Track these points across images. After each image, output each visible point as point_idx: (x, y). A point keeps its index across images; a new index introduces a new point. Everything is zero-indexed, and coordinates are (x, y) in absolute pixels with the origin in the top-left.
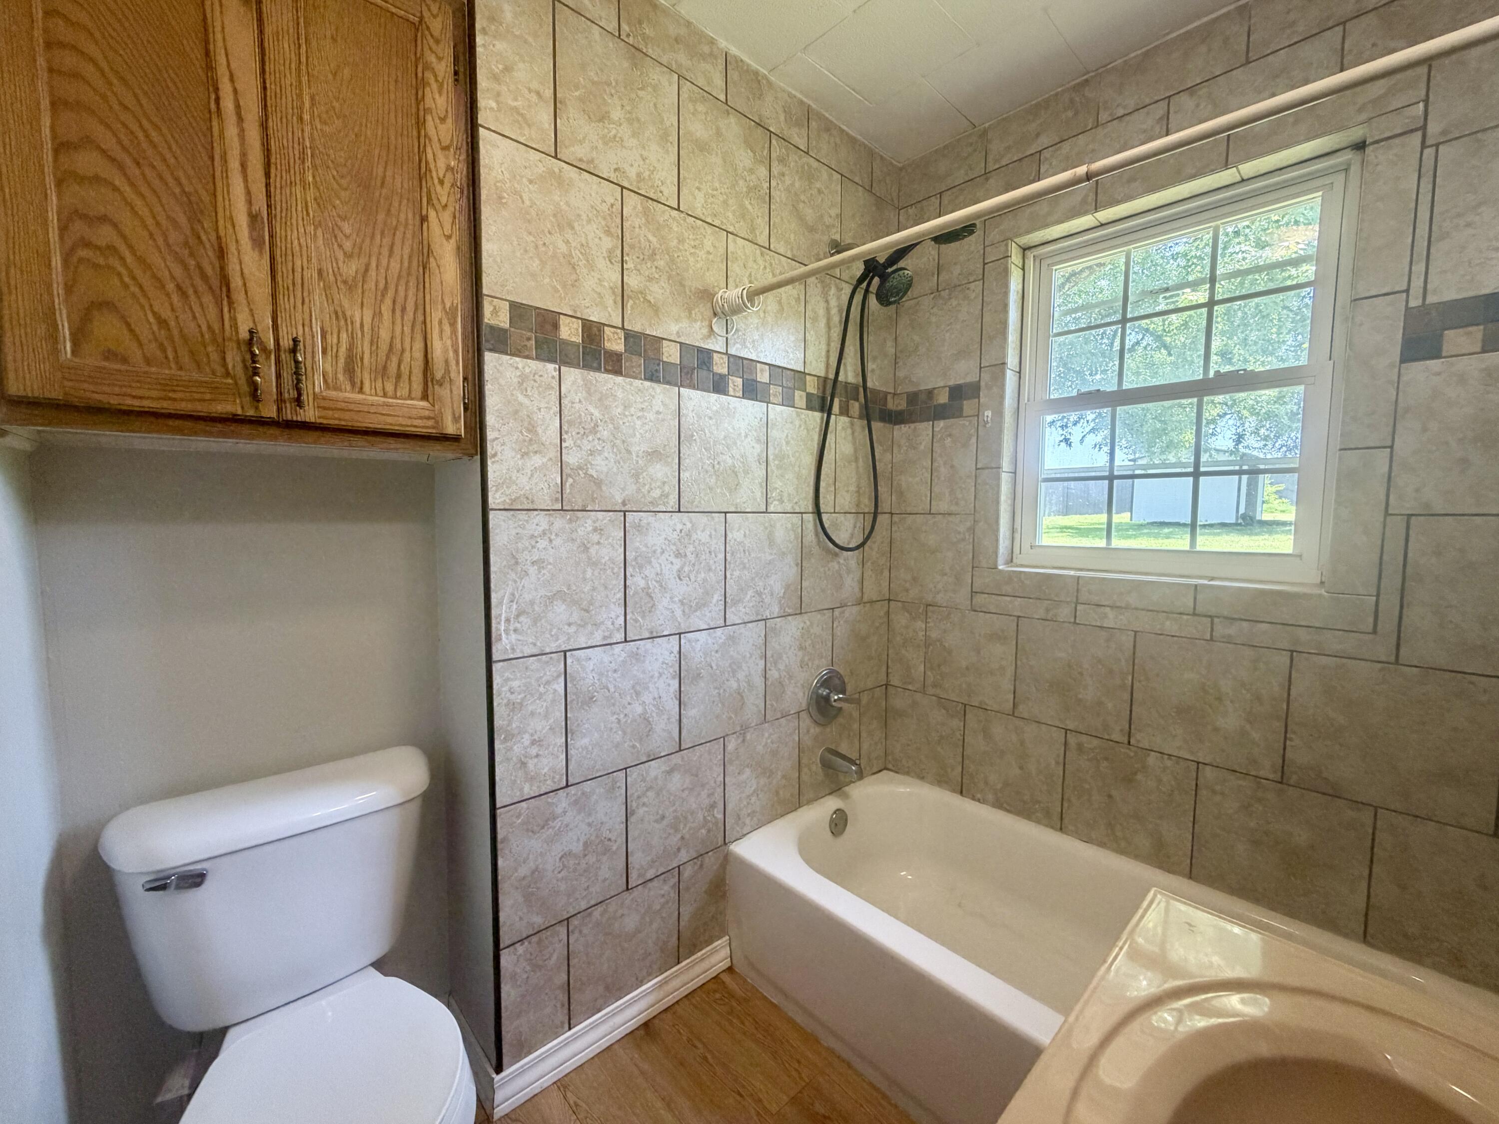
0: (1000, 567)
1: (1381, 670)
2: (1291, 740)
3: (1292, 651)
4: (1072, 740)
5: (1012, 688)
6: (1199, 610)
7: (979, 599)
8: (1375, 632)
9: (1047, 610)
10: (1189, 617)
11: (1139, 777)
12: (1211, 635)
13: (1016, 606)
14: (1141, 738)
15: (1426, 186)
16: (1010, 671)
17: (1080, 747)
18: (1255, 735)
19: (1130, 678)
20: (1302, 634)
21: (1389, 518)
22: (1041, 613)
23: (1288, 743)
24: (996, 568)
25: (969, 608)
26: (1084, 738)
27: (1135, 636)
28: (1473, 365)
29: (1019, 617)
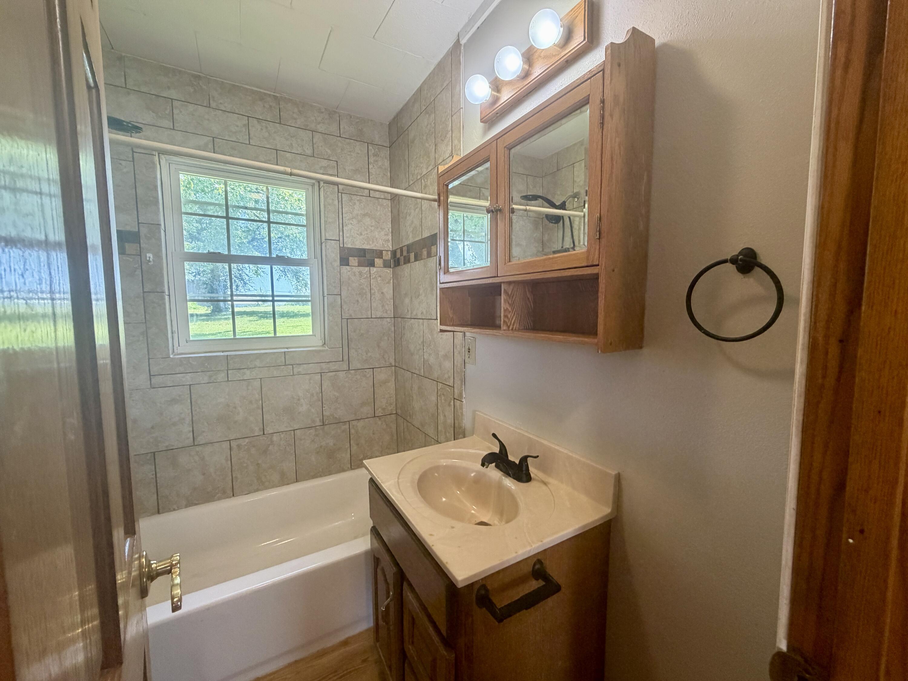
0: (171, 356)
1: (346, 373)
2: (324, 407)
3: (321, 373)
4: (234, 444)
5: (191, 429)
6: (287, 363)
7: (156, 380)
8: (343, 360)
9: (210, 377)
10: (283, 367)
11: (271, 448)
12: (293, 373)
13: (188, 379)
14: (269, 430)
15: (340, 203)
16: (188, 419)
17: (239, 446)
18: (313, 410)
19: (261, 402)
20: (324, 366)
21: (343, 320)
22: (206, 379)
23: (324, 409)
24: (170, 357)
25: (149, 387)
26: (240, 442)
27: (261, 380)
28: (356, 270)
29: (190, 385)
